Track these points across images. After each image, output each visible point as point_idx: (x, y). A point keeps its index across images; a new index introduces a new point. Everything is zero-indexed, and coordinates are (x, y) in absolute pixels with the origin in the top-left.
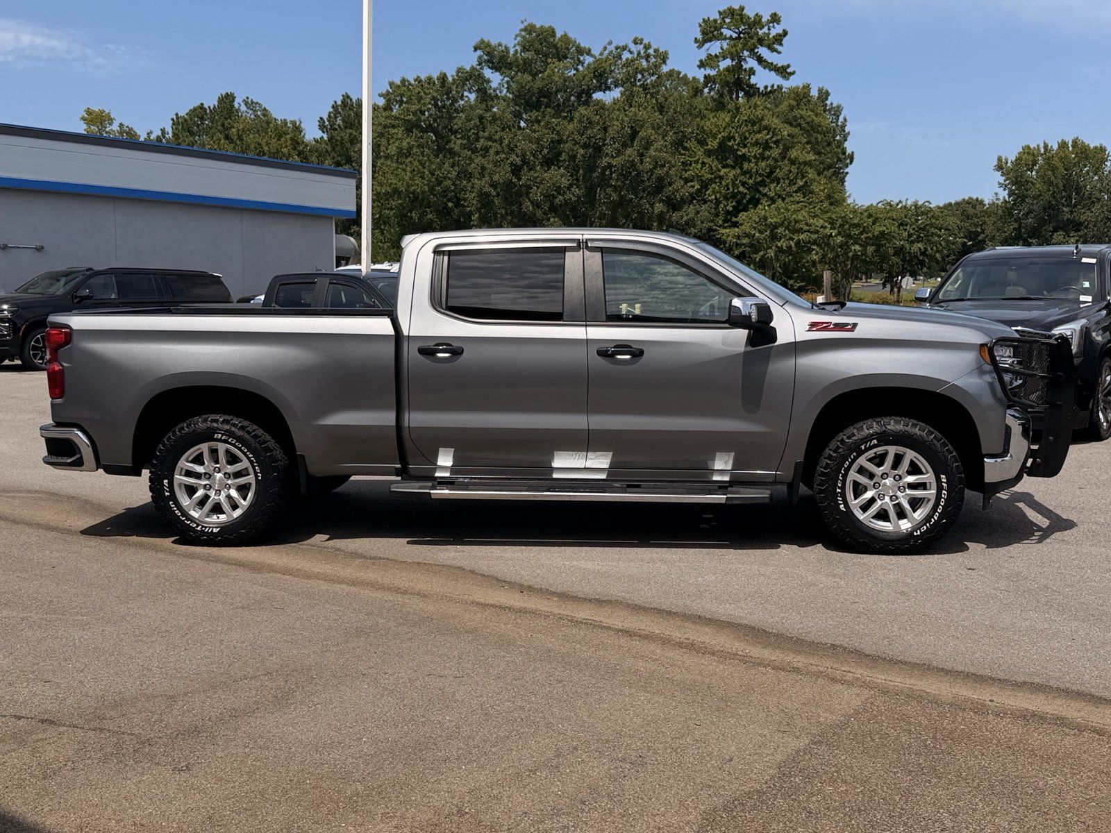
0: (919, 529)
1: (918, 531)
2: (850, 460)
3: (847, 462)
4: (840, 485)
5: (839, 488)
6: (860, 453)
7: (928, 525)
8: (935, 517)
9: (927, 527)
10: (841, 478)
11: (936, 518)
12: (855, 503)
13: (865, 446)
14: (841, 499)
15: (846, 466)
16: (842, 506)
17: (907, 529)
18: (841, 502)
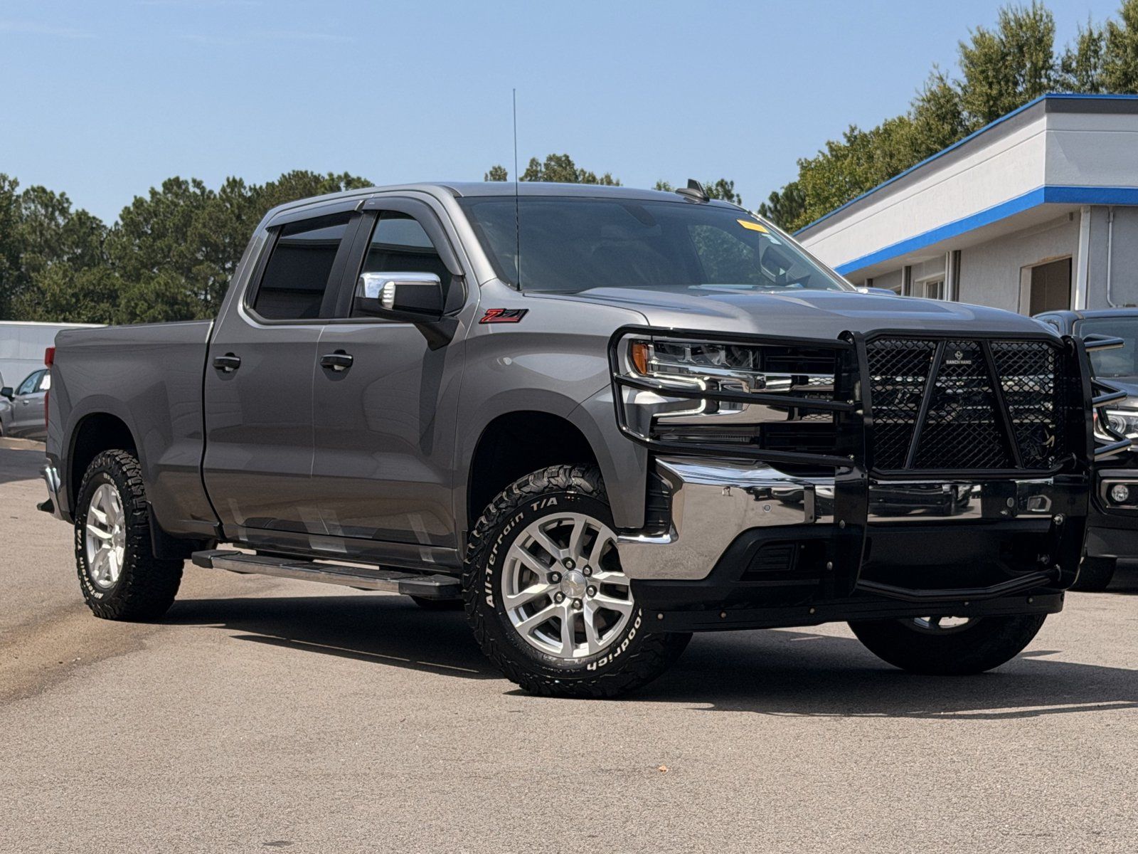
0: (597, 661)
1: (595, 664)
2: (513, 524)
3: (508, 527)
4: (492, 563)
5: (490, 567)
6: (531, 517)
7: (611, 657)
8: (623, 645)
9: (608, 660)
10: (495, 552)
11: (624, 648)
12: (512, 600)
13: (539, 506)
14: (490, 586)
15: (506, 533)
16: (489, 598)
17: (580, 658)
18: (490, 592)
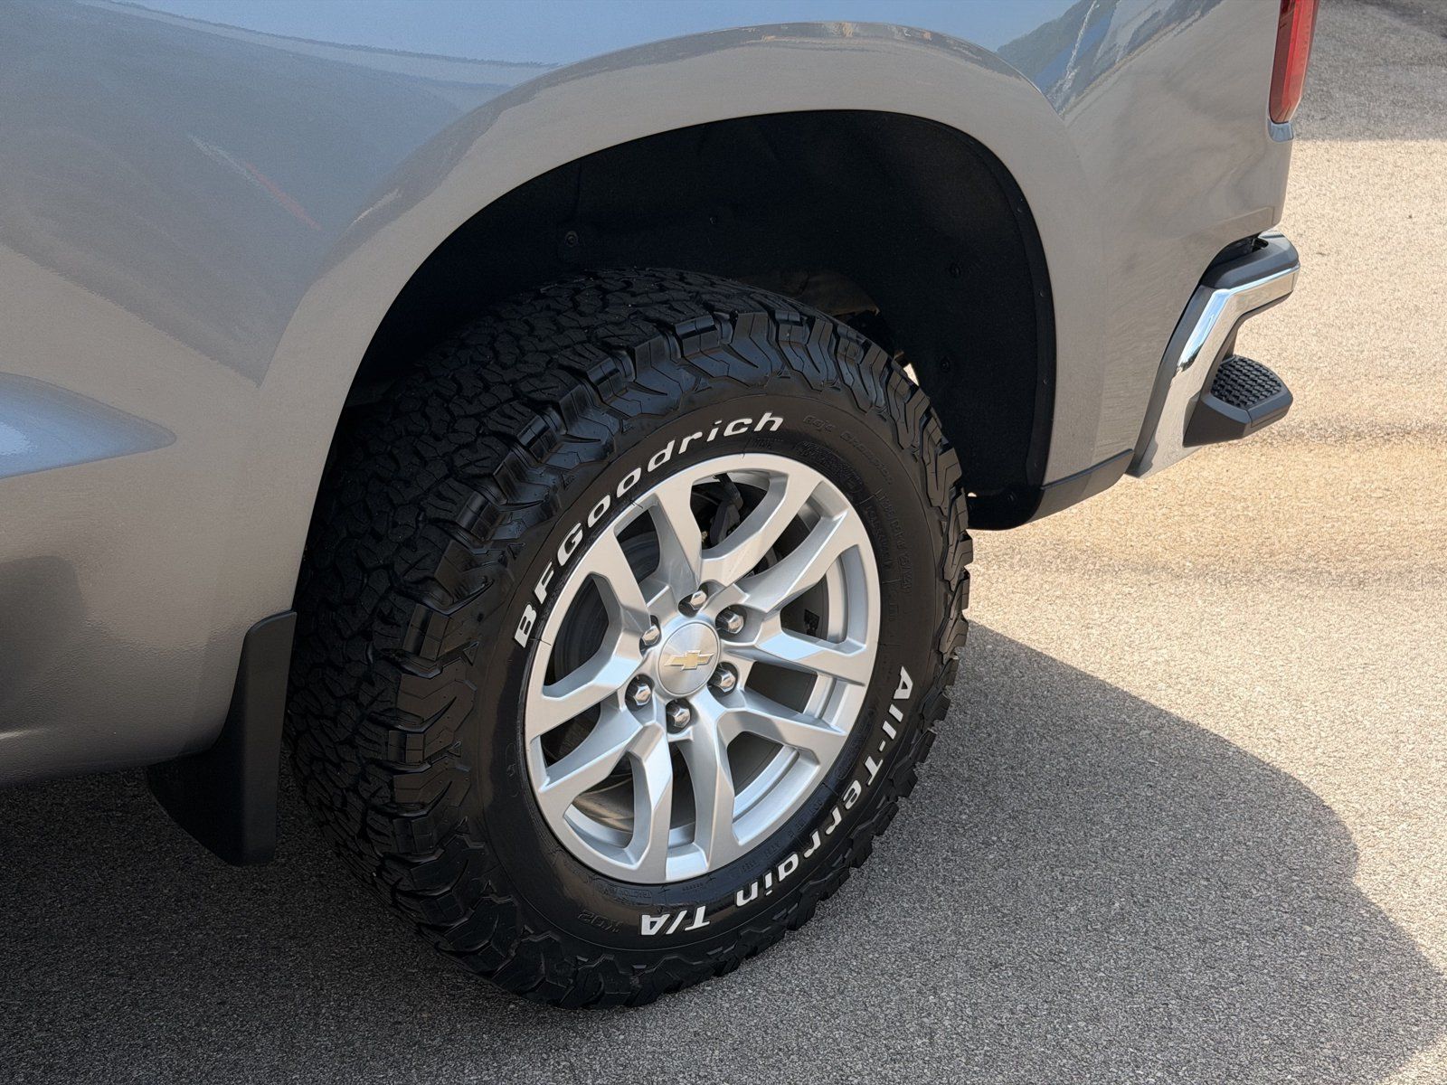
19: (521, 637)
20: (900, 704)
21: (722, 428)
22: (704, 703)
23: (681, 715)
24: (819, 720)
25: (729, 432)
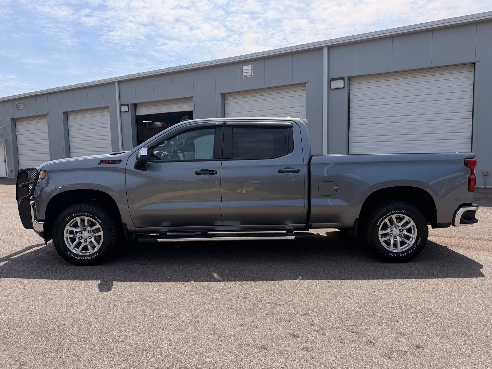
19: (378, 225)
20: (419, 241)
21: (398, 211)
22: (398, 237)
23: (395, 237)
24: (411, 241)
25: (398, 212)
